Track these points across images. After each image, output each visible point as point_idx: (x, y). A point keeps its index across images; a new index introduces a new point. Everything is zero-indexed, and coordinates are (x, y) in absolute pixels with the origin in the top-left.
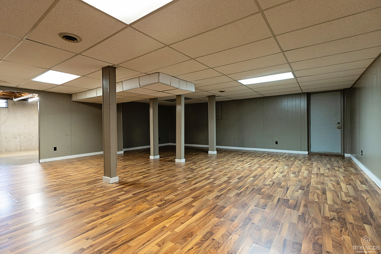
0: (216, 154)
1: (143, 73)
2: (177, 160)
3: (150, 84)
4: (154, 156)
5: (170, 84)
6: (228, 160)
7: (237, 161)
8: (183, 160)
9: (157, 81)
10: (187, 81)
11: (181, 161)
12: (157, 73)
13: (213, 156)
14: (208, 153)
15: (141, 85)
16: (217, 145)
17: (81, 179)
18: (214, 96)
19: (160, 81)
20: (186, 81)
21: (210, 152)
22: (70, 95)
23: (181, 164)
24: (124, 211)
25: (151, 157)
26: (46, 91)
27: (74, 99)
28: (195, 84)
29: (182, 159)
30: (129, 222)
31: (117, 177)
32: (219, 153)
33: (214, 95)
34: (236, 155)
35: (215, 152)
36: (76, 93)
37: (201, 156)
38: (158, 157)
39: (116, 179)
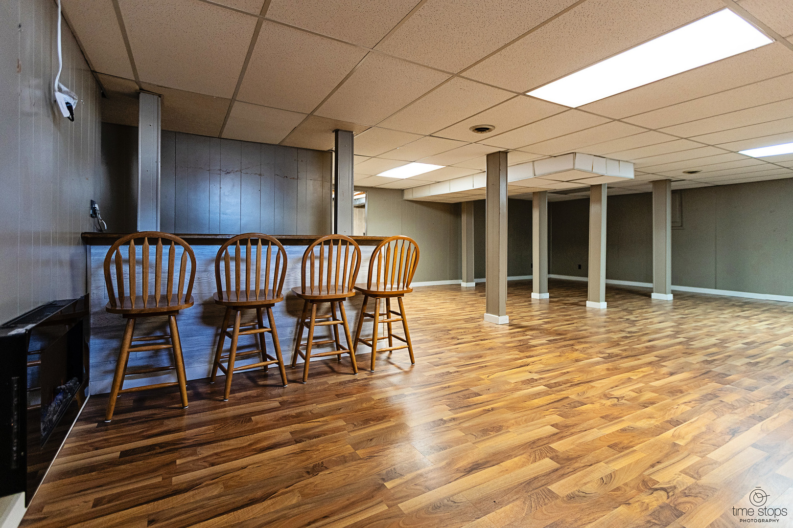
0: (672, 301)
1: (545, 156)
2: (589, 304)
3: (556, 173)
4: (540, 293)
5: (591, 170)
6: (706, 313)
7: (732, 316)
8: (603, 305)
9: (572, 167)
10: (619, 161)
11: (597, 305)
12: (572, 154)
13: (665, 304)
14: (650, 296)
15: (536, 174)
16: (672, 284)
17: (449, 315)
18: (668, 181)
19: (577, 167)
20: (617, 160)
21: (654, 296)
22: (402, 191)
23: (599, 310)
24: (552, 356)
25: (535, 295)
26: (377, 188)
27: (408, 196)
28: (634, 164)
29: (601, 303)
30: (570, 367)
31: (507, 317)
32: (678, 299)
33: (668, 179)
34: (726, 305)
35: (670, 297)
36: (412, 188)
37: (638, 302)
38: (546, 296)
39: (505, 319)
